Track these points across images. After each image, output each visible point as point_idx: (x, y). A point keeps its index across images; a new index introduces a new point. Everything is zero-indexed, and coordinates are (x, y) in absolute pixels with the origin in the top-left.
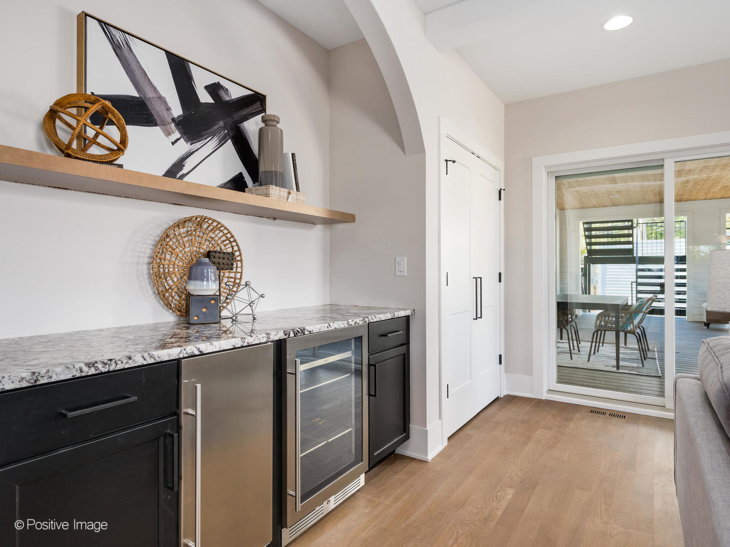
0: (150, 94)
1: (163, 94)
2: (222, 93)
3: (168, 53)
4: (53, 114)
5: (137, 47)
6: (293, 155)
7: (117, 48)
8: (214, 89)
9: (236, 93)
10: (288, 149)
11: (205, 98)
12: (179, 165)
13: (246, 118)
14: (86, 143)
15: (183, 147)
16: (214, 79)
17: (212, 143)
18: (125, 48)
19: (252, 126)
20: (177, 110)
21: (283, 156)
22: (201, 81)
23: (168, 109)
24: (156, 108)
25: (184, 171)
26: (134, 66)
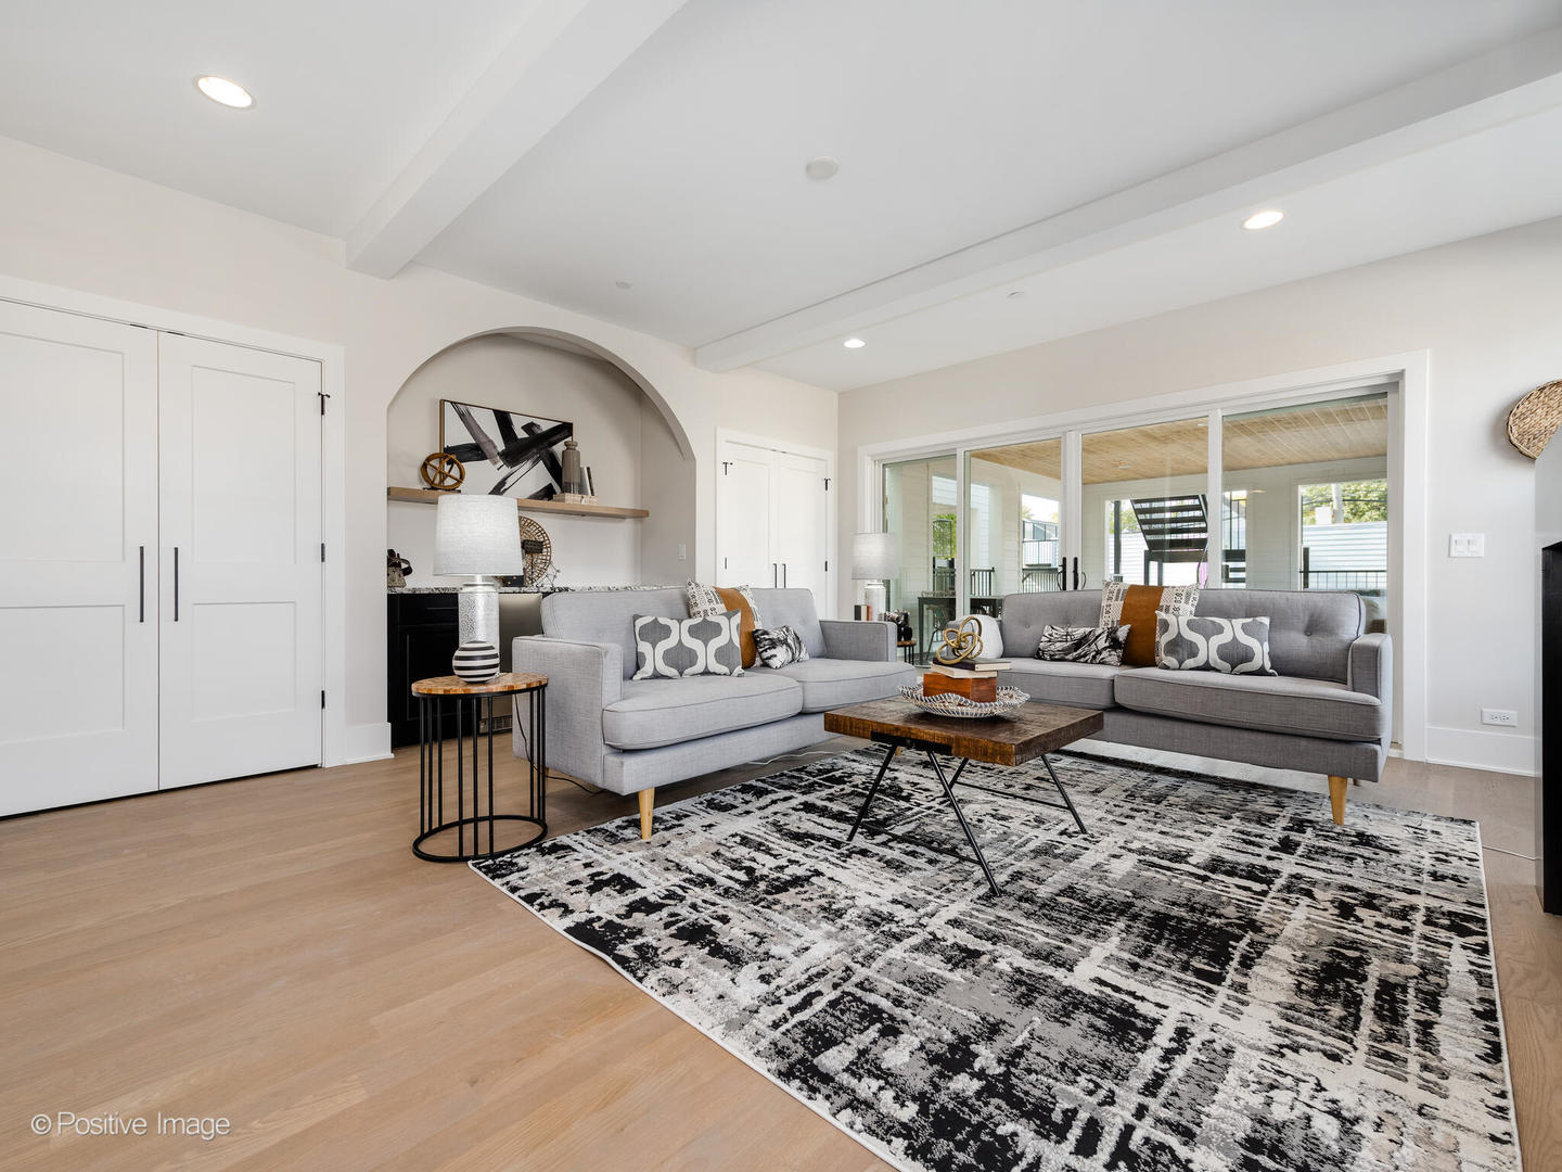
0: (483, 440)
1: (491, 438)
2: (535, 429)
3: (495, 411)
4: (425, 466)
5: (475, 412)
6: (588, 469)
7: (462, 416)
8: (528, 428)
9: (545, 426)
10: (584, 466)
11: (521, 434)
12: (503, 483)
13: (555, 443)
14: (444, 476)
15: (506, 470)
16: (528, 420)
17: (527, 465)
18: (467, 415)
19: (559, 448)
20: (501, 446)
21: (581, 470)
22: (518, 425)
23: (495, 447)
24: (487, 448)
25: (506, 486)
26: (472, 424)
